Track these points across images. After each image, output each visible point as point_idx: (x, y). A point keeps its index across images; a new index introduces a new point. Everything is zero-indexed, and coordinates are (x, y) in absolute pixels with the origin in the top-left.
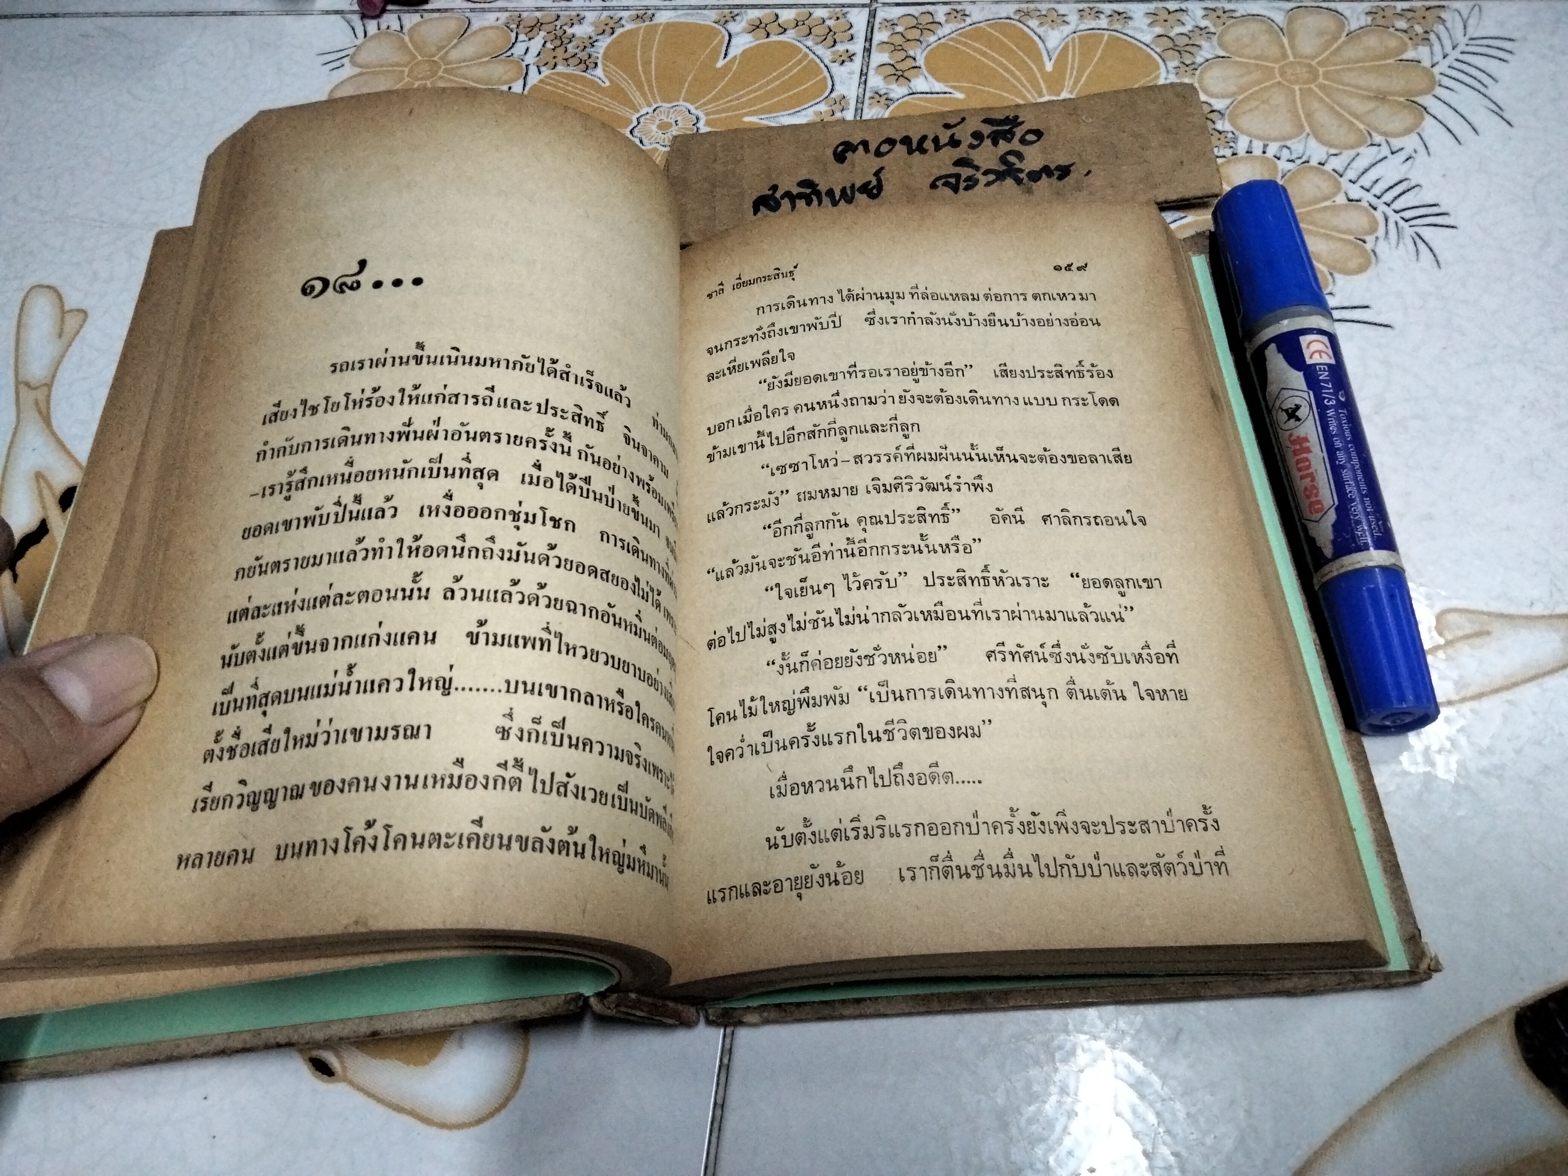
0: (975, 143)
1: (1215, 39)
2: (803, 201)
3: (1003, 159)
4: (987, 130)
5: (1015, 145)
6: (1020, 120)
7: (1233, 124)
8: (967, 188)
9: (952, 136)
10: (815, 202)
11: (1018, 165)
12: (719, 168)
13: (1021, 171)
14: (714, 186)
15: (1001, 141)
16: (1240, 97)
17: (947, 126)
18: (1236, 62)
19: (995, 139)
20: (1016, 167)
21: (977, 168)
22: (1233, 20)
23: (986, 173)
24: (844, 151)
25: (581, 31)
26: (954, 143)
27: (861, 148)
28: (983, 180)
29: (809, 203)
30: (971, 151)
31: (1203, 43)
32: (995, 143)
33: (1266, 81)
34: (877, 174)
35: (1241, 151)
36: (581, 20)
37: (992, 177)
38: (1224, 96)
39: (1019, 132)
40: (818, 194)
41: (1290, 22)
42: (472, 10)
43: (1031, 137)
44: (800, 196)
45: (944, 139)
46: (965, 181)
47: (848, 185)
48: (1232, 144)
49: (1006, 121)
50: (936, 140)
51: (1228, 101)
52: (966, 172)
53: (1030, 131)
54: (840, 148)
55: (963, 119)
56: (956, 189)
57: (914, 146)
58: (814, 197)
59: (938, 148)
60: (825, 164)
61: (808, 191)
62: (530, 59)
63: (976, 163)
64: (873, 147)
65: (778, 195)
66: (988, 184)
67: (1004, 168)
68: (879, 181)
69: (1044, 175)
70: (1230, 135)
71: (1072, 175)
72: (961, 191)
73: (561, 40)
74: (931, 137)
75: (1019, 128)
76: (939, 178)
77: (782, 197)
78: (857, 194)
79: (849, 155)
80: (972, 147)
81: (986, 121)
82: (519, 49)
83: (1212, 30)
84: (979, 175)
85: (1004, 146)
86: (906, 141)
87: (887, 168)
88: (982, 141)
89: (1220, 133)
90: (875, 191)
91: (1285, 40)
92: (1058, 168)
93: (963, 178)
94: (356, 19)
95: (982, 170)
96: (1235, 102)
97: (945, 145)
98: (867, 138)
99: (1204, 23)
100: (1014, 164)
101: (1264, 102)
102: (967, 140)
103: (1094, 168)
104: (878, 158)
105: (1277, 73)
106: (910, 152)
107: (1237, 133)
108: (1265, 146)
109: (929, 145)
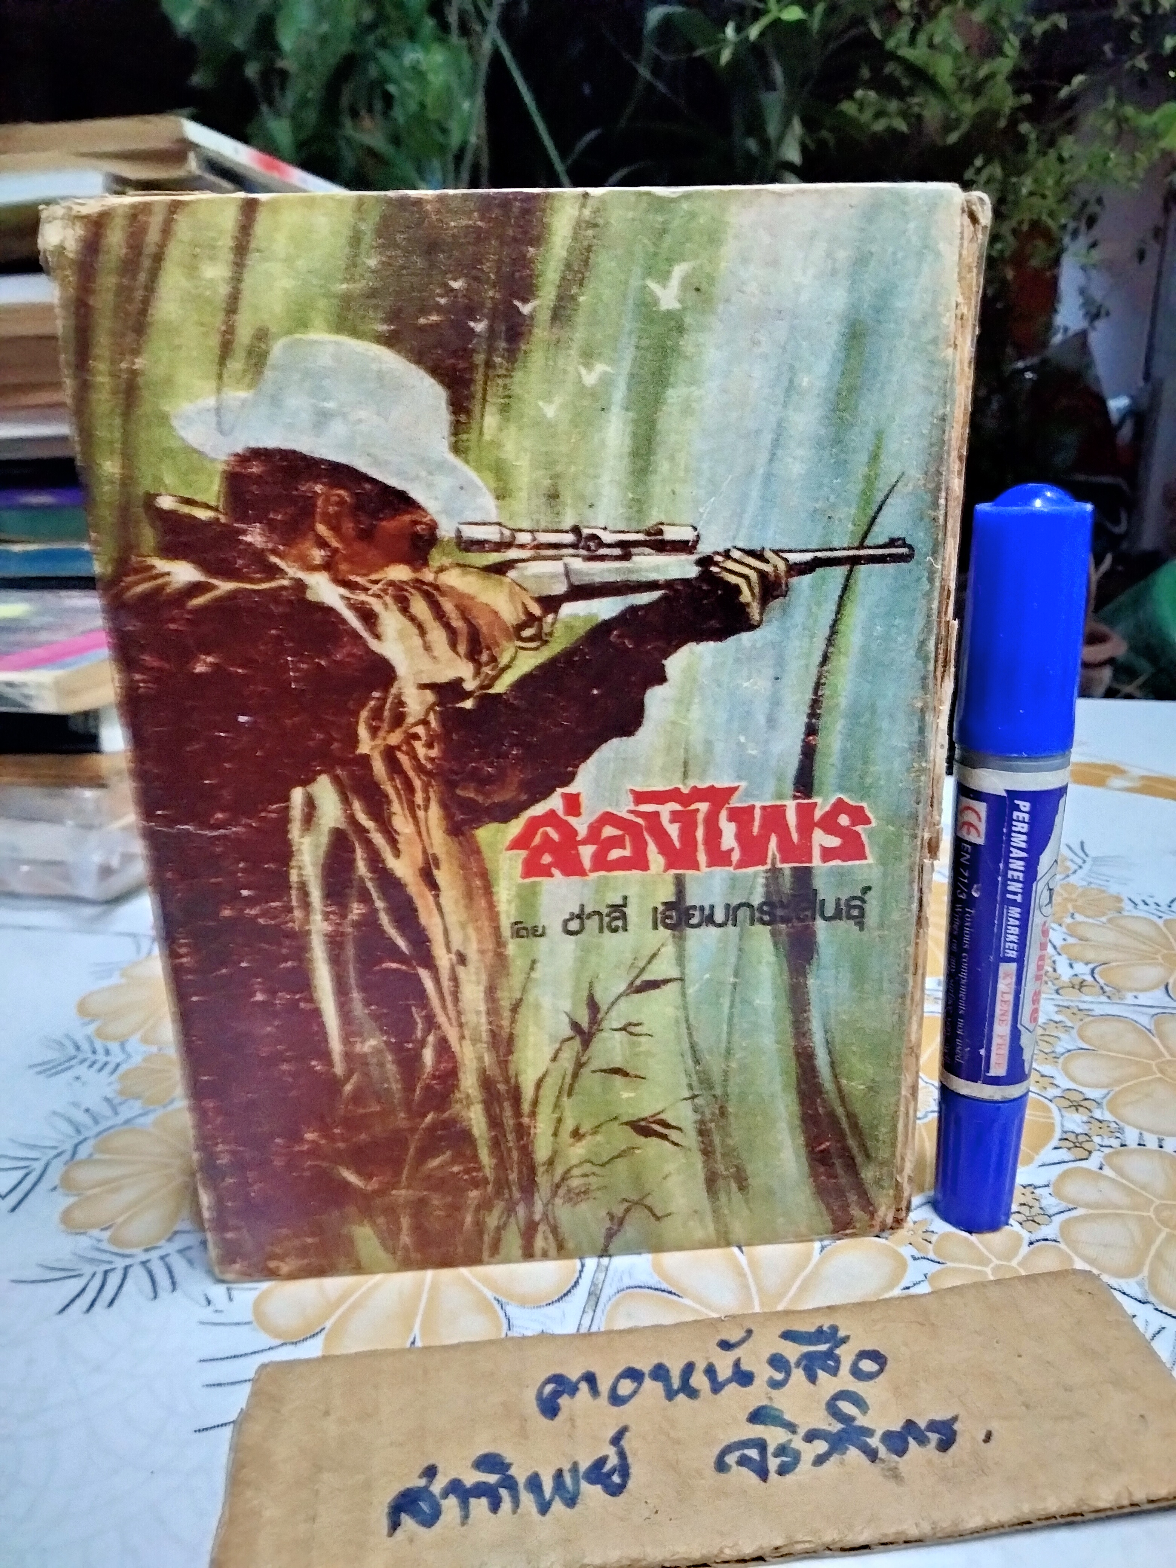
0: (779, 1376)
1: (1074, 1032)
2: (484, 1501)
3: (833, 1409)
4: (792, 1352)
5: (845, 1381)
6: (842, 1334)
7: (1112, 1112)
8: (783, 1471)
9: (737, 1364)
10: (506, 1504)
11: (862, 1421)
12: (332, 1428)
13: (870, 1432)
14: (318, 1468)
15: (821, 1374)
16: (1117, 1089)
17: (725, 1345)
18: (1103, 1055)
19: (810, 1368)
20: (858, 1423)
21: (791, 1428)
22: (1091, 1018)
23: (811, 1436)
24: (556, 1394)
26: (744, 1378)
27: (584, 1387)
28: (810, 1451)
29: (495, 1507)
30: (775, 1393)
31: (1063, 1036)
32: (812, 1378)
33: (1144, 1076)
34: (616, 1440)
35: (1132, 1143)
37: (821, 1446)
38: (1097, 1086)
39: (846, 1354)
40: (510, 1484)
41: (1157, 1025)
43: (867, 1365)
44: (481, 1490)
45: (724, 1372)
46: (776, 1455)
47: (566, 1467)
48: (1118, 1135)
49: (819, 1335)
50: (710, 1371)
51: (1105, 1091)
52: (774, 1436)
53: (863, 1355)
54: (549, 1388)
55: (750, 1332)
56: (763, 1474)
57: (676, 1383)
58: (504, 1492)
59: (717, 1387)
60: (524, 1420)
61: (492, 1479)
63: (787, 1417)
64: (604, 1386)
65: (437, 1487)
66: (820, 1460)
67: (840, 1426)
68: (622, 1455)
69: (912, 1442)
70: (1113, 1125)
71: (959, 1439)
72: (773, 1476)
74: (701, 1366)
75: (844, 1347)
76: (728, 1450)
77: (445, 1494)
78: (585, 1486)
79: (564, 1401)
80: (775, 1385)
81: (787, 1335)
83: (1070, 1024)
84: (798, 1443)
85: (828, 1385)
86: (660, 1373)
87: (633, 1427)
88: (788, 1374)
89: (1100, 1121)
90: (616, 1479)
91: (1156, 1040)
92: (933, 1426)
93: (771, 1449)
95: (802, 1432)
96: (1112, 1093)
97: (729, 1381)
98: (592, 1370)
99: (1058, 1018)
100: (852, 1419)
101: (1147, 1095)
102: (764, 1373)
103: (995, 1426)
104: (615, 1409)
105: (1155, 1069)
106: (670, 1395)
107: (1122, 1124)
108: (1160, 1140)
109: (699, 1380)
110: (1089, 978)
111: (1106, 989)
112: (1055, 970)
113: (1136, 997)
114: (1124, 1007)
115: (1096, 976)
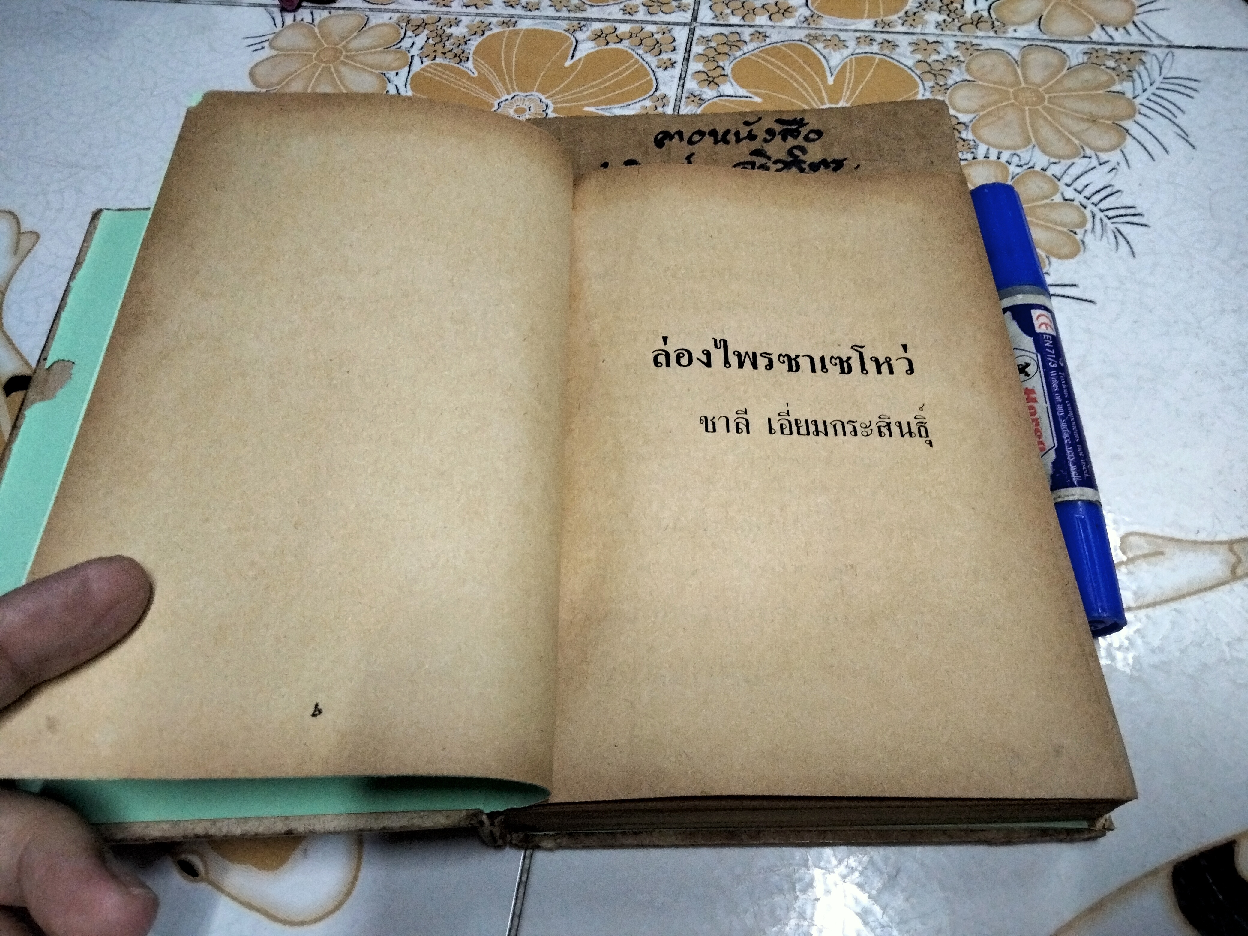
0: (768, 138)
1: (963, 66)
3: (790, 152)
4: (778, 128)
5: (800, 141)
6: (805, 121)
7: (974, 132)
9: (751, 131)
11: (802, 157)
13: (805, 162)
15: (789, 138)
16: (982, 113)
17: (747, 123)
18: (979, 85)
19: (785, 135)
20: (800, 158)
21: (769, 158)
22: (979, 52)
23: (776, 162)
24: (663, 139)
25: (458, 31)
26: (752, 137)
27: (677, 137)
28: (773, 167)
30: (765, 144)
31: (954, 69)
32: (784, 139)
33: (1003, 101)
34: (689, 158)
35: (981, 157)
36: (458, 23)
37: (780, 166)
38: (968, 112)
39: (804, 131)
41: (1023, 56)
42: (371, 10)
43: (813, 136)
45: (744, 133)
46: (759, 167)
48: (973, 150)
49: (794, 122)
50: (737, 134)
51: (972, 116)
52: (760, 161)
53: (812, 131)
54: (660, 136)
55: (759, 118)
57: (720, 136)
59: (738, 140)
60: (647, 148)
62: (415, 51)
63: (768, 154)
64: (686, 137)
66: (777, 171)
67: (791, 159)
69: (822, 167)
70: (972, 143)
71: (844, 167)
73: (441, 38)
74: (733, 131)
75: (804, 128)
76: (738, 165)
79: (667, 141)
80: (766, 141)
81: (777, 121)
82: (406, 44)
83: (962, 59)
84: (770, 164)
85: (791, 142)
86: (714, 133)
87: (698, 154)
88: (774, 136)
89: (964, 141)
91: (1019, 70)
92: (834, 161)
93: (758, 164)
94: (276, 12)
95: (773, 160)
96: (977, 117)
97: (745, 138)
98: (682, 129)
99: (955, 53)
100: (798, 156)
101: (1001, 118)
102: (762, 135)
103: (862, 163)
104: (690, 146)
105: (1011, 96)
106: (716, 142)
107: (977, 141)
108: (1000, 153)
109: (731, 137)
110: (985, 14)
111: (996, 23)
112: (962, 7)
113: (1015, 31)
114: (1006, 41)
115: (991, 11)
